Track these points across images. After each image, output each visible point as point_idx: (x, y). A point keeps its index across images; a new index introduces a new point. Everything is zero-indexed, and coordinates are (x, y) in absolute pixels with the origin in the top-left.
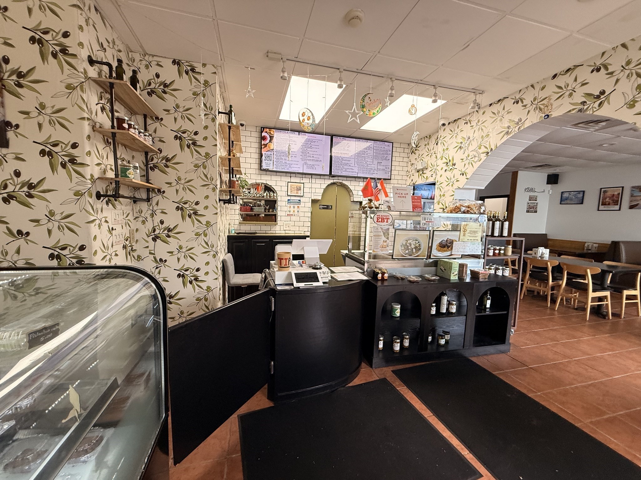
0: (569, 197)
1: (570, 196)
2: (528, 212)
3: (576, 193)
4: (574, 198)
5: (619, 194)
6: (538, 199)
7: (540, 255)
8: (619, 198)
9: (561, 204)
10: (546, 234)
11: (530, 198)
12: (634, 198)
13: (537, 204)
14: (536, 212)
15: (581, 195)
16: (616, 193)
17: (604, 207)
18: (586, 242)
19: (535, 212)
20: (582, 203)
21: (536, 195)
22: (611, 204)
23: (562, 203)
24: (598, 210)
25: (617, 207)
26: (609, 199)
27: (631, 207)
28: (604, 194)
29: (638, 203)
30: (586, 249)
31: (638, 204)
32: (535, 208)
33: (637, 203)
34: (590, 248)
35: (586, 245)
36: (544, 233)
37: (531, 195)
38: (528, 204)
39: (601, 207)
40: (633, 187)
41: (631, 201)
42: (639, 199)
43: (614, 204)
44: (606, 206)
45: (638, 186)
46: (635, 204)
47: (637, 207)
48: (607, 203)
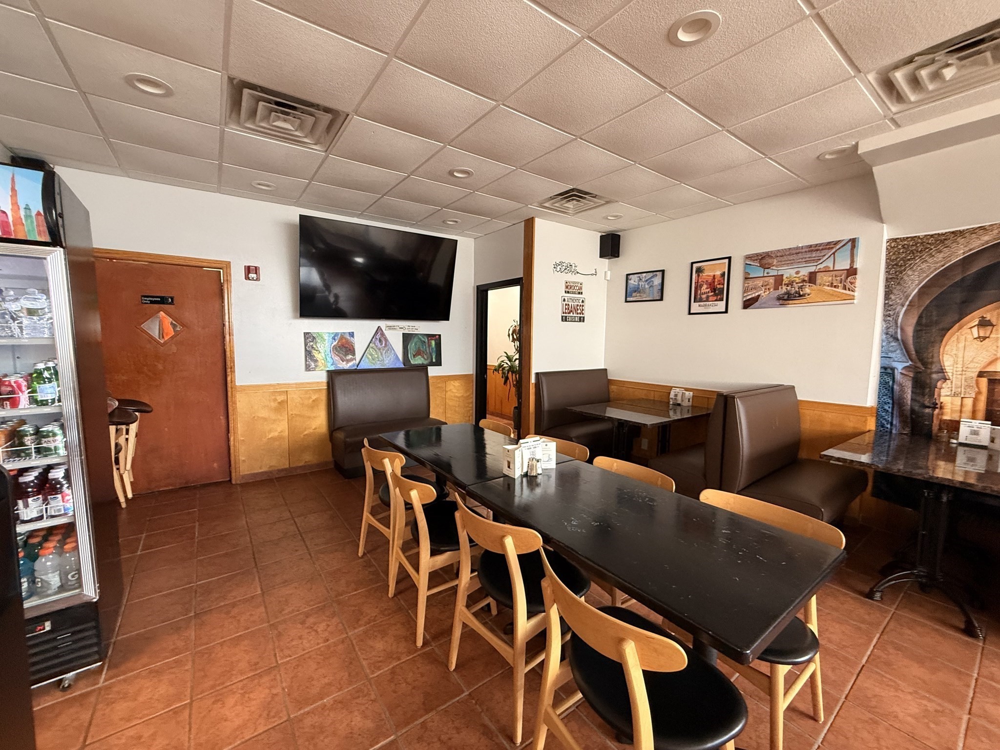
0: (639, 285)
1: (640, 284)
2: (564, 319)
3: (651, 275)
4: (647, 286)
5: (723, 275)
6: (583, 291)
7: (525, 470)
8: (723, 284)
9: (626, 301)
10: (606, 370)
11: (567, 287)
12: (751, 283)
13: (583, 302)
14: (582, 320)
15: (657, 281)
16: (718, 273)
17: (699, 306)
18: (671, 388)
19: (580, 321)
20: (661, 299)
21: (580, 281)
22: (711, 298)
23: (628, 299)
24: (690, 314)
25: (721, 306)
26: (707, 288)
27: (747, 304)
28: (699, 276)
29: (759, 293)
30: (674, 404)
31: (759, 296)
32: (579, 311)
33: (757, 294)
34: (679, 402)
35: (672, 395)
36: (603, 367)
37: (568, 280)
38: (564, 300)
39: (695, 307)
40: (748, 257)
41: (745, 292)
42: (761, 284)
43: (715, 298)
44: (702, 303)
45: (757, 255)
46: (753, 295)
47: (757, 304)
48: (704, 296)
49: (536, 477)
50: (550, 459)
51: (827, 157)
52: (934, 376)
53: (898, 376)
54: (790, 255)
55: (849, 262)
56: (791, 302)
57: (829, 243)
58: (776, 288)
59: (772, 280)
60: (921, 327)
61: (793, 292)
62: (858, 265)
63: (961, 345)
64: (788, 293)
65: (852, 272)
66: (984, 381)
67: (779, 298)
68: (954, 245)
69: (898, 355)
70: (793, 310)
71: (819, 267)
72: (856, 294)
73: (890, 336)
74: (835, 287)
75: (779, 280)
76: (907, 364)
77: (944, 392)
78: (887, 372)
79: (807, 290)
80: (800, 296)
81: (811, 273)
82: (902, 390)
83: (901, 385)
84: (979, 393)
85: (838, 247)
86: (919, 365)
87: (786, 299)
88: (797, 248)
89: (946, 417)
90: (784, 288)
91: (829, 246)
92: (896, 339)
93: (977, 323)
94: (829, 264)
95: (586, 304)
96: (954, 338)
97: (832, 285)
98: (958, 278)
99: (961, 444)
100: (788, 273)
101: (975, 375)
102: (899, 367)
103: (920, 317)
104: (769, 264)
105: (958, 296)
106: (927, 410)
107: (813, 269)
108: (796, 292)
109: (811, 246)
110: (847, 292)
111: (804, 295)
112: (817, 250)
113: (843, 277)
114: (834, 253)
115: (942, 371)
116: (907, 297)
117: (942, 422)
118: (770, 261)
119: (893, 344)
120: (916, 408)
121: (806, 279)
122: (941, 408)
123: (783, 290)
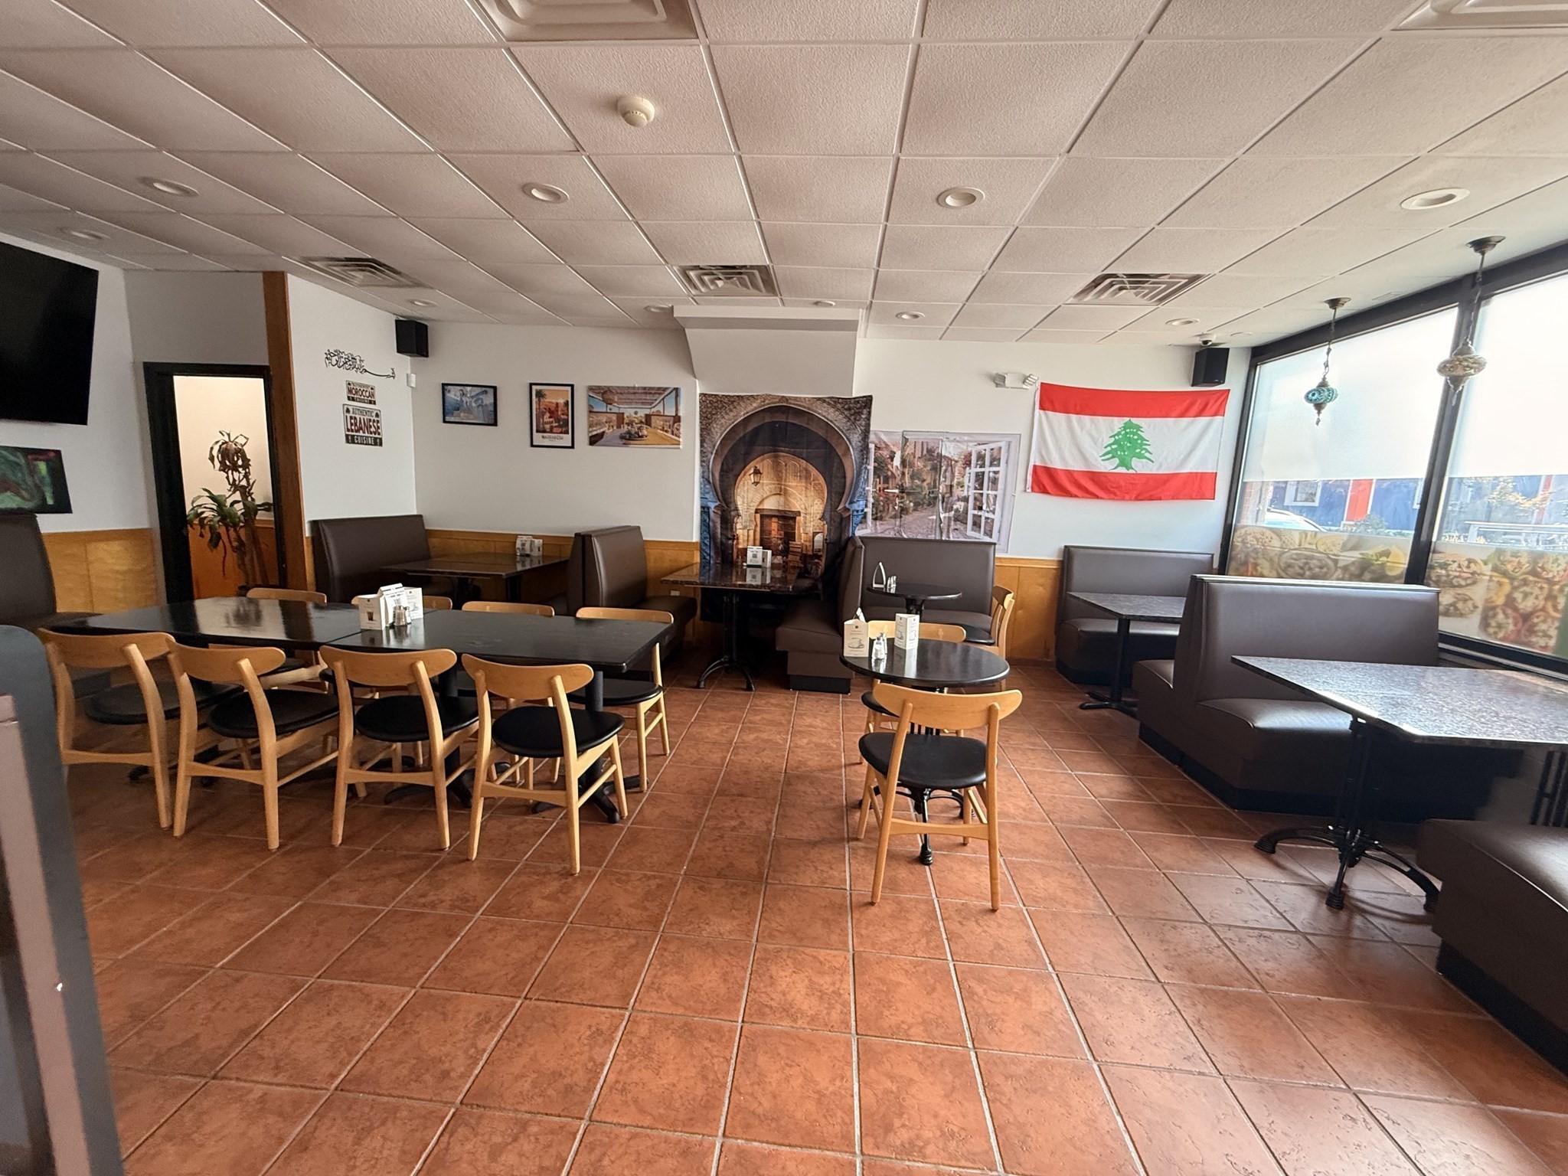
0: (462, 401)
1: (464, 399)
2: (351, 440)
3: (479, 390)
4: (474, 405)
5: (567, 403)
6: (377, 399)
8: (568, 415)
9: (445, 422)
10: (420, 516)
11: (350, 391)
12: (595, 418)
13: (377, 415)
14: (378, 442)
15: (488, 400)
16: (561, 401)
17: (543, 437)
18: (516, 536)
19: (376, 444)
20: (495, 424)
21: (371, 384)
22: (555, 430)
23: (447, 419)
24: (532, 445)
25: (566, 440)
26: (550, 417)
27: (594, 440)
28: (539, 401)
29: (604, 430)
30: (521, 555)
31: (604, 432)
32: (373, 429)
33: (602, 430)
34: (528, 552)
35: (518, 544)
36: (415, 513)
37: (351, 380)
38: (348, 411)
39: (538, 438)
40: (591, 389)
41: (590, 426)
42: (604, 421)
43: (560, 430)
44: (545, 434)
45: (599, 388)
46: (599, 432)
47: (602, 441)
48: (547, 427)
49: (406, 626)
50: (416, 608)
51: (653, 310)
52: (733, 513)
53: (712, 514)
54: (628, 393)
55: (674, 410)
56: (632, 442)
57: (659, 389)
58: (619, 427)
59: (614, 417)
60: (724, 472)
61: (633, 432)
62: (681, 414)
63: (746, 488)
64: (629, 433)
65: (677, 419)
66: (758, 515)
67: (622, 437)
68: (738, 407)
69: (710, 496)
70: (634, 451)
71: (653, 410)
72: (681, 440)
73: (705, 479)
74: (667, 431)
75: (620, 417)
76: (717, 504)
77: (739, 526)
78: (705, 510)
79: (645, 432)
80: (640, 437)
81: (646, 415)
82: (715, 526)
83: (713, 521)
84: (756, 525)
85: (666, 393)
86: (724, 505)
87: (629, 438)
88: (634, 388)
89: (740, 546)
90: (626, 426)
91: (660, 391)
92: (709, 482)
93: (752, 471)
94: (660, 408)
95: (383, 418)
96: (742, 483)
97: (663, 430)
98: (742, 435)
99: (749, 566)
100: (629, 412)
101: (753, 511)
102: (712, 506)
103: (722, 464)
104: (611, 400)
105: (743, 449)
106: (730, 542)
107: (648, 412)
108: (636, 433)
109: (645, 388)
110: (674, 437)
111: (642, 437)
112: (650, 393)
113: (671, 423)
114: (663, 399)
115: (736, 509)
116: (714, 446)
117: (738, 550)
118: (611, 397)
119: (708, 486)
120: (724, 540)
121: (644, 420)
122: (738, 539)
123: (625, 428)
